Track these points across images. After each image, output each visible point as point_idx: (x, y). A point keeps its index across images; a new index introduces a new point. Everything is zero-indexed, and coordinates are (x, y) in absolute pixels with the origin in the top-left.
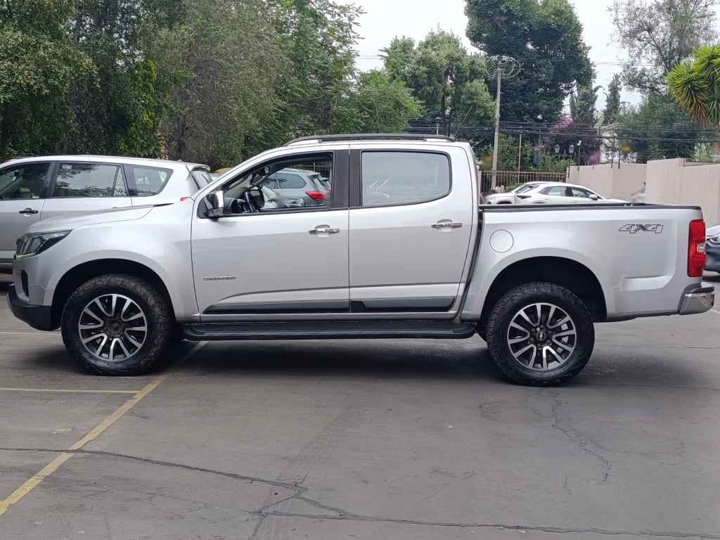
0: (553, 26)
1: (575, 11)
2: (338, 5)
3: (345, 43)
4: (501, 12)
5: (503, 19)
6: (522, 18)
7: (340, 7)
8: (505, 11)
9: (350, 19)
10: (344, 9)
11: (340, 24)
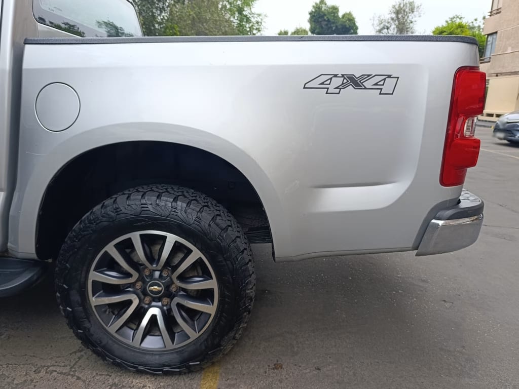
0: (348, 26)
1: (356, 20)
2: (257, 13)
3: (259, 31)
4: (325, 20)
5: (326, 23)
6: (333, 23)
7: (257, 14)
8: (327, 19)
9: (262, 20)
10: (259, 15)
11: (258, 23)
